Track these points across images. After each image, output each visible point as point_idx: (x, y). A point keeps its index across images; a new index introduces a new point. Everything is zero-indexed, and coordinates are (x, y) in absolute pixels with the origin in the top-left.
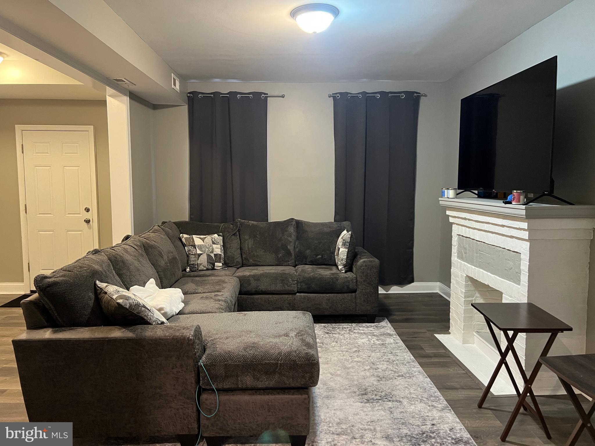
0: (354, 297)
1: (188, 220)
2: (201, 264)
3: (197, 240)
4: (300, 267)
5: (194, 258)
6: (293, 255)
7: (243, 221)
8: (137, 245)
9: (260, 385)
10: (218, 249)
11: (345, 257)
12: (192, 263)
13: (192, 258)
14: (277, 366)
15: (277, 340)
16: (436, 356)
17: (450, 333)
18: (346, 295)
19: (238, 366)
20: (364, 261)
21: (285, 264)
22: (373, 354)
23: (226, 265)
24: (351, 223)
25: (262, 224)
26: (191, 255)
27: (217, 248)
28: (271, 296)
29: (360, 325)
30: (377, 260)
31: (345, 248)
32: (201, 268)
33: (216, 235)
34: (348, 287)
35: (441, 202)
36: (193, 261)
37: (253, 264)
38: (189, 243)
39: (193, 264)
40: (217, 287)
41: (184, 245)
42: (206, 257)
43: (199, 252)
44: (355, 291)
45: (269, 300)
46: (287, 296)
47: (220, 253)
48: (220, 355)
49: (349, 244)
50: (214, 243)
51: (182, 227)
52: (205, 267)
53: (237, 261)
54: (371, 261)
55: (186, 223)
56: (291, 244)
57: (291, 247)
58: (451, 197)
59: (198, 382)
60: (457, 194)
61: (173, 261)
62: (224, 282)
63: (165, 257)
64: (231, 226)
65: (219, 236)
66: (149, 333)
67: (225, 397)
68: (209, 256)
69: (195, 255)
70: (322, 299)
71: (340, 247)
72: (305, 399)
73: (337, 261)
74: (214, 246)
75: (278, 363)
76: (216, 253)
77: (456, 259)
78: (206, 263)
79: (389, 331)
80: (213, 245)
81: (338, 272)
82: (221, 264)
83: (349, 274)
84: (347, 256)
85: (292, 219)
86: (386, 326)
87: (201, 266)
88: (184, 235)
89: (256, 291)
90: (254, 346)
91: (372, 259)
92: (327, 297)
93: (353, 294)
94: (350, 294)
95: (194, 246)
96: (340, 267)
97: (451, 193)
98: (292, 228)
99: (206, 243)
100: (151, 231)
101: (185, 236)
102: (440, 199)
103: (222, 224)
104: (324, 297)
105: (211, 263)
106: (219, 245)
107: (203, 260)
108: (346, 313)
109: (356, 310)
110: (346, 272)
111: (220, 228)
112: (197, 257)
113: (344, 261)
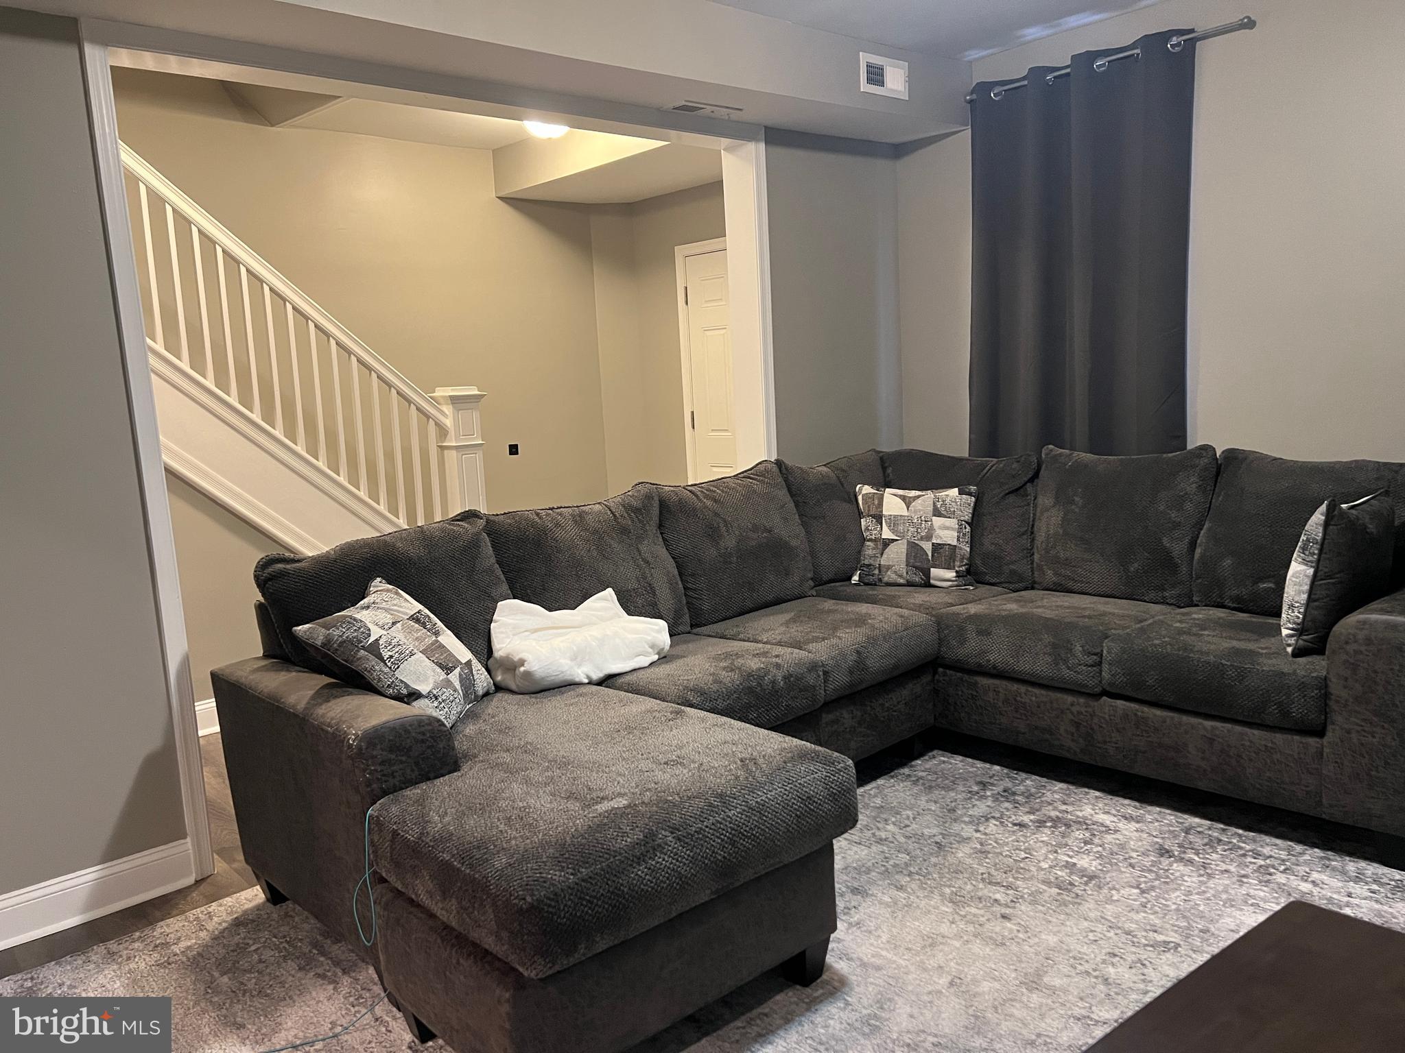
0: (1312, 751)
2: (889, 568)
3: (893, 502)
5: (873, 549)
6: (1183, 569)
10: (947, 532)
11: (1305, 596)
12: (866, 562)
13: (869, 549)
18: (1279, 738)
20: (1365, 624)
23: (972, 577)
26: (868, 541)
27: (947, 528)
31: (1308, 563)
32: (890, 576)
33: (953, 492)
34: (1285, 714)
36: (871, 558)
38: (871, 510)
39: (870, 565)
41: (860, 514)
42: (904, 551)
43: (887, 534)
44: (1317, 731)
46: (1070, 699)
47: (955, 543)
49: (1320, 551)
50: (937, 513)
52: (901, 576)
53: (1013, 571)
61: (759, 552)
63: (730, 541)
64: (1015, 466)
65: (964, 493)
68: (914, 549)
69: (875, 541)
70: (1186, 732)
71: (1294, 557)
74: (937, 521)
76: (939, 541)
78: (904, 566)
80: (934, 518)
82: (951, 574)
83: (1314, 666)
84: (1311, 592)
85: (1206, 448)
87: (889, 573)
88: (868, 486)
92: (1205, 728)
93: (1312, 741)
94: (1297, 738)
95: (878, 518)
96: (1285, 632)
98: (1193, 479)
99: (916, 511)
101: (867, 489)
103: (993, 460)
104: (1193, 727)
105: (916, 568)
106: (955, 521)
107: (895, 558)
108: (1278, 803)
109: (1320, 803)
110: (1298, 653)
111: (985, 471)
112: (880, 547)
113: (1296, 610)
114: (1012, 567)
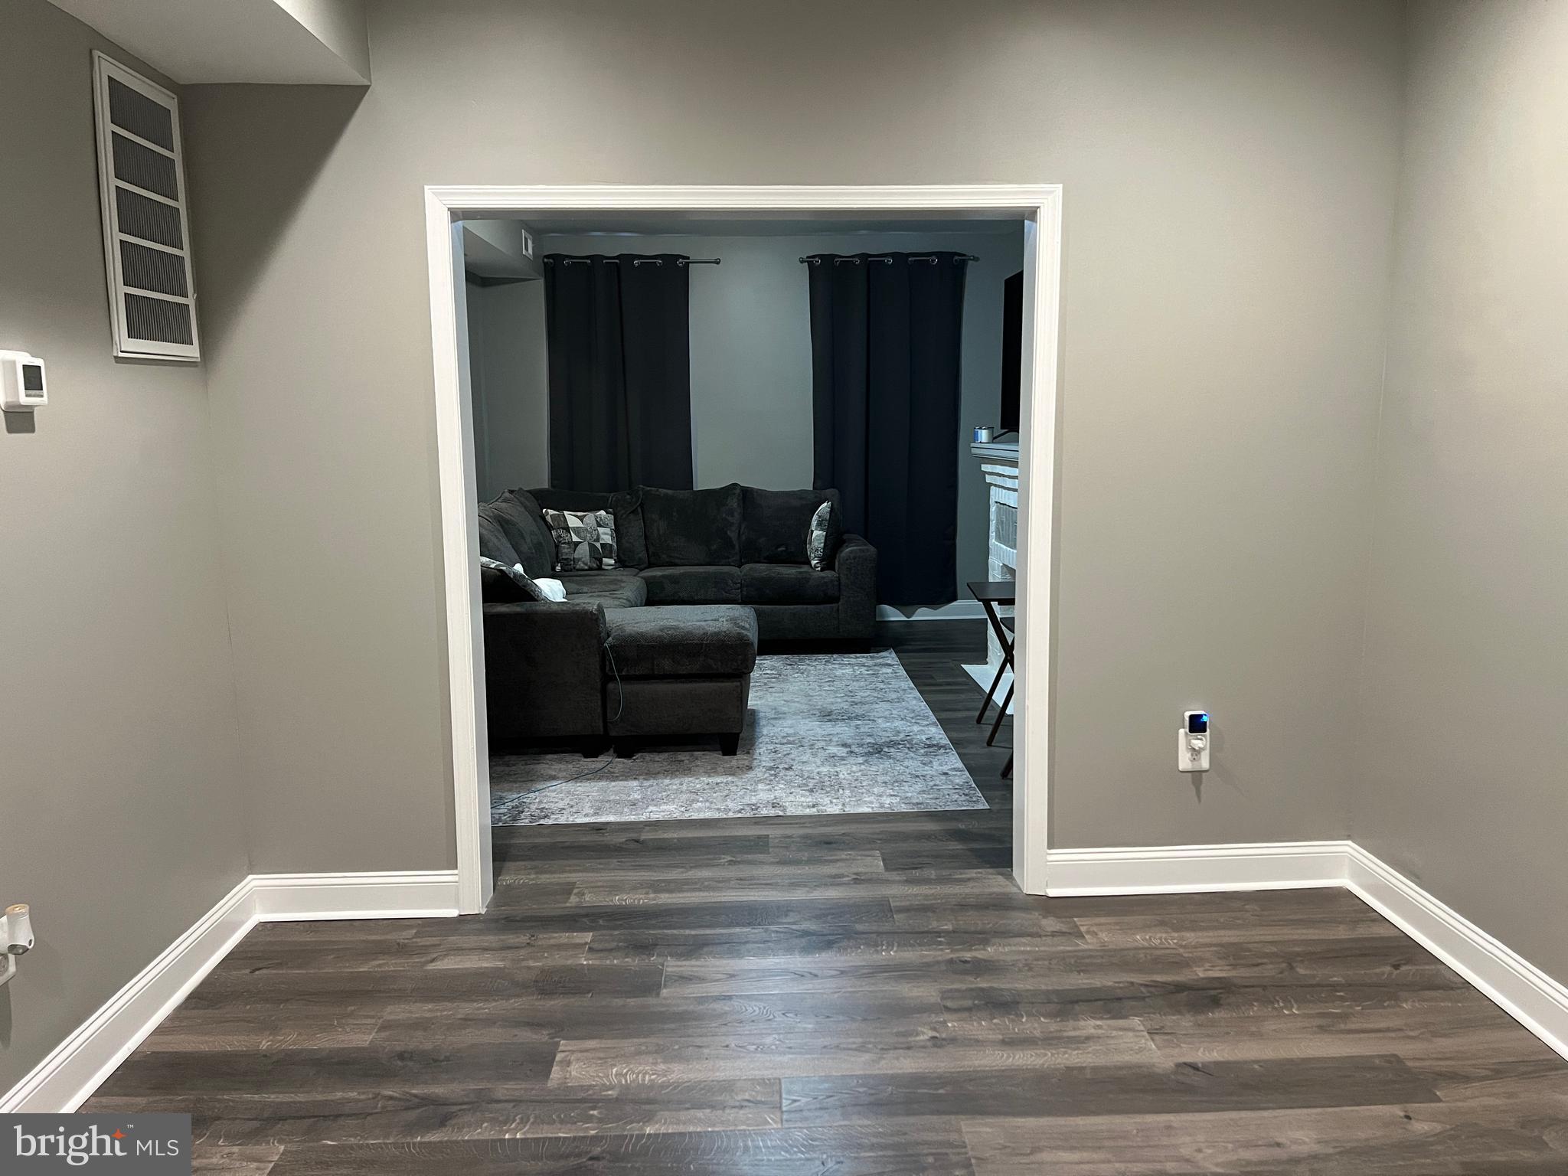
0: (835, 609)
1: (547, 487)
2: (579, 559)
3: (572, 520)
4: (747, 567)
5: (567, 549)
6: (737, 547)
7: (649, 488)
10: (606, 536)
11: (823, 545)
12: (564, 557)
13: (565, 549)
14: (702, 648)
16: (949, 684)
17: (987, 663)
18: (821, 606)
19: (653, 647)
20: (851, 552)
21: (723, 562)
23: (621, 563)
24: (840, 491)
25: (682, 494)
26: (562, 544)
27: (606, 534)
29: (846, 655)
30: (872, 549)
31: (821, 530)
32: (580, 565)
33: (602, 512)
34: (825, 594)
35: (974, 451)
36: (567, 554)
37: (667, 562)
38: (559, 525)
39: (567, 559)
40: (612, 587)
41: (550, 528)
42: (588, 548)
43: (575, 539)
44: (836, 600)
47: (611, 543)
48: (630, 635)
49: (829, 524)
50: (599, 525)
51: (542, 498)
52: (586, 564)
53: (640, 559)
54: (863, 551)
55: (547, 490)
56: (733, 528)
57: (732, 534)
58: (983, 441)
59: (603, 668)
60: (995, 438)
61: (538, 546)
62: (622, 581)
63: (528, 540)
64: (628, 497)
65: (607, 513)
68: (592, 547)
69: (569, 543)
71: (813, 529)
73: (809, 553)
74: (601, 530)
75: (702, 644)
76: (603, 542)
77: (994, 541)
78: (588, 558)
79: (889, 662)
80: (598, 528)
81: (810, 570)
82: (612, 562)
83: (828, 574)
84: (825, 543)
85: (735, 485)
86: (890, 657)
88: (549, 510)
91: (865, 547)
92: (791, 609)
93: (834, 605)
94: (828, 605)
95: (567, 529)
96: (814, 562)
97: (984, 435)
98: (735, 500)
99: (587, 524)
100: (499, 500)
101: (551, 512)
102: (972, 445)
103: (612, 494)
104: (786, 610)
105: (596, 558)
106: (609, 529)
107: (583, 551)
108: (822, 636)
109: (839, 632)
110: (822, 570)
111: (610, 501)
112: (573, 547)
113: (819, 551)
114: (640, 555)
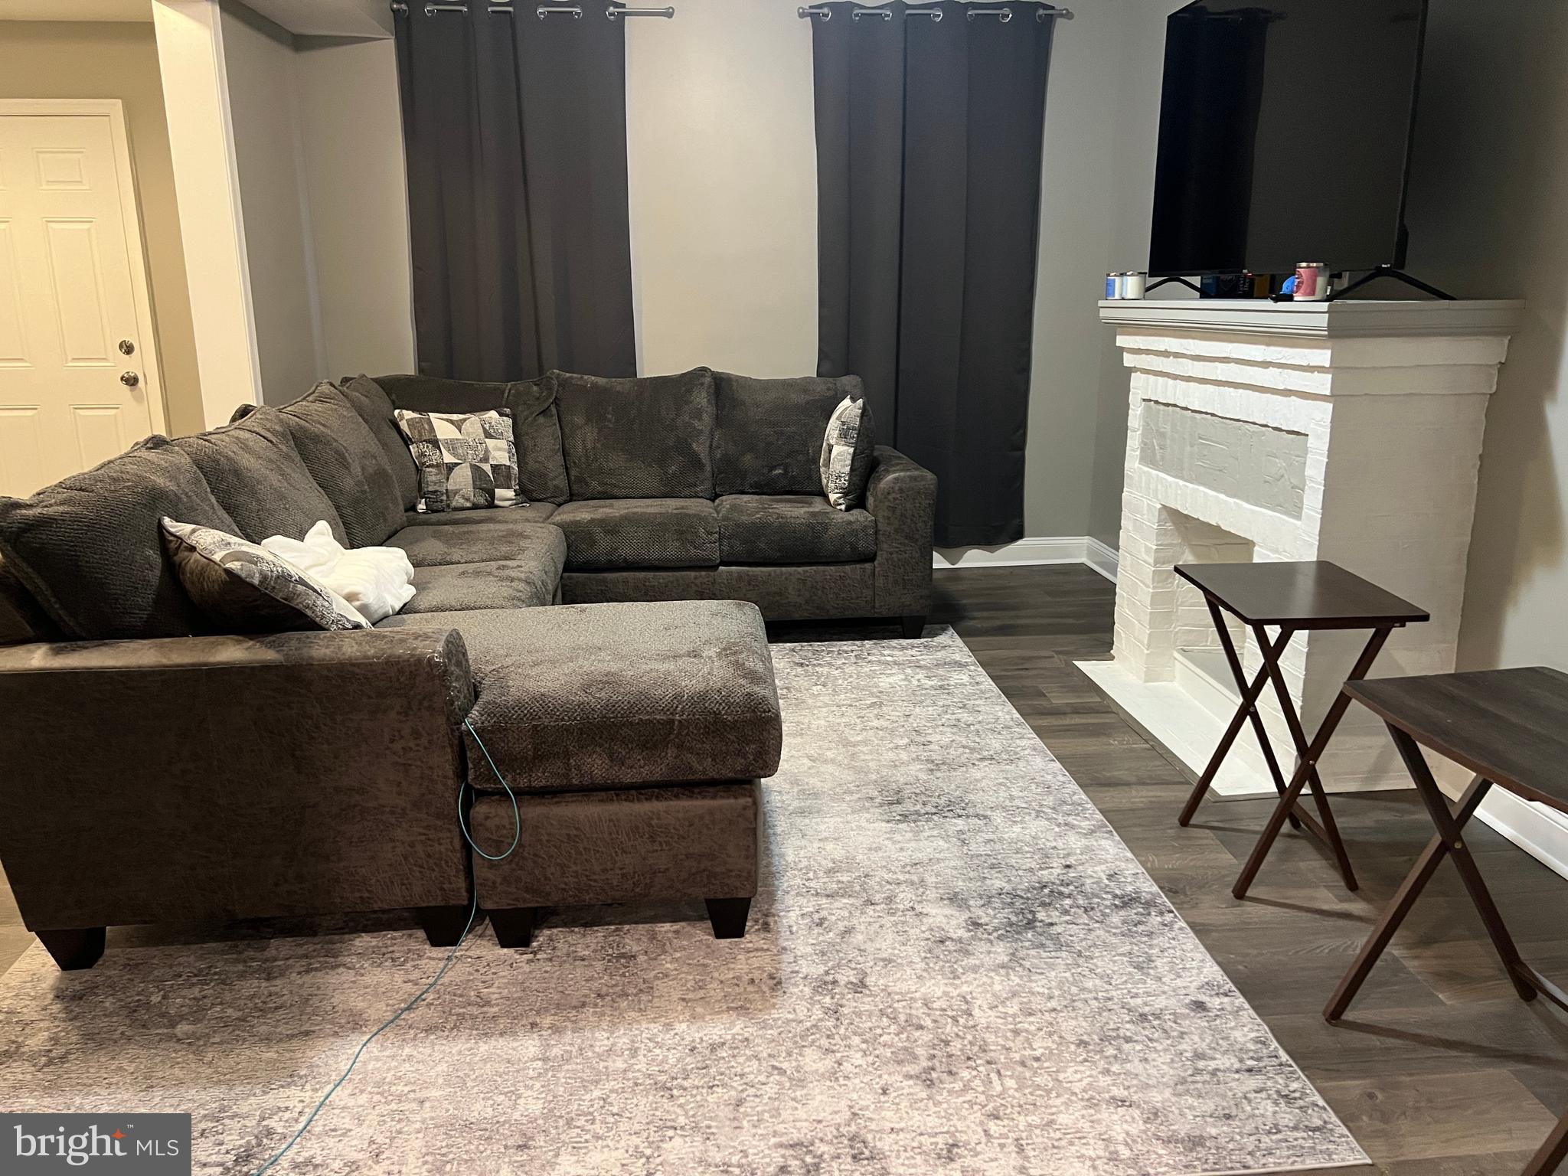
0: (868, 572)
1: (413, 374)
2: (456, 492)
3: (442, 426)
4: (727, 501)
5: (436, 474)
6: (708, 468)
7: (568, 375)
8: (274, 433)
9: (628, 776)
10: (501, 453)
11: (848, 469)
12: (430, 489)
13: (432, 476)
14: (672, 728)
15: (670, 666)
16: (1076, 710)
17: (1112, 658)
18: (847, 568)
19: (568, 730)
20: (896, 479)
21: (687, 492)
22: (917, 710)
23: (527, 495)
24: (863, 380)
25: (620, 384)
26: (428, 467)
27: (500, 449)
28: (650, 575)
29: (885, 643)
30: (929, 475)
31: (847, 444)
32: (458, 501)
33: (493, 414)
34: (854, 548)
35: (1103, 313)
36: (435, 484)
37: (599, 492)
38: (420, 435)
39: (436, 491)
40: (504, 549)
41: (406, 441)
42: (469, 474)
43: (448, 458)
44: (871, 559)
45: (647, 584)
46: (693, 574)
47: (508, 464)
48: (519, 704)
49: (858, 434)
50: (488, 435)
51: (398, 391)
52: (468, 500)
53: (556, 487)
54: (914, 479)
55: (408, 379)
56: (702, 439)
57: (700, 448)
59: (462, 773)
60: (1148, 289)
61: (378, 479)
62: (521, 535)
63: (356, 469)
64: (535, 388)
65: (501, 415)
66: (320, 649)
67: (536, 811)
68: (476, 470)
69: (438, 466)
70: (786, 579)
71: (832, 442)
72: (745, 808)
73: (824, 481)
74: (491, 443)
75: (673, 721)
76: (496, 463)
77: (1137, 464)
78: (471, 489)
79: (957, 657)
80: (487, 440)
81: (829, 509)
82: (511, 494)
83: (857, 514)
84: (852, 466)
85: (704, 369)
86: (950, 645)
87: (457, 497)
88: (404, 412)
89: (610, 561)
90: (610, 680)
91: (916, 473)
92: (799, 573)
93: (868, 566)
94: (858, 566)
95: (435, 443)
96: (833, 497)
97: (1130, 286)
98: (704, 394)
99: (468, 434)
100: (310, 398)
101: (408, 414)
102: (1101, 303)
103: (509, 384)
104: (791, 574)
105: (483, 490)
106: (504, 441)
107: (462, 480)
108: (848, 614)
109: (874, 607)
110: (848, 509)
111: (506, 395)
112: (445, 472)
113: (842, 479)
114: (555, 483)
